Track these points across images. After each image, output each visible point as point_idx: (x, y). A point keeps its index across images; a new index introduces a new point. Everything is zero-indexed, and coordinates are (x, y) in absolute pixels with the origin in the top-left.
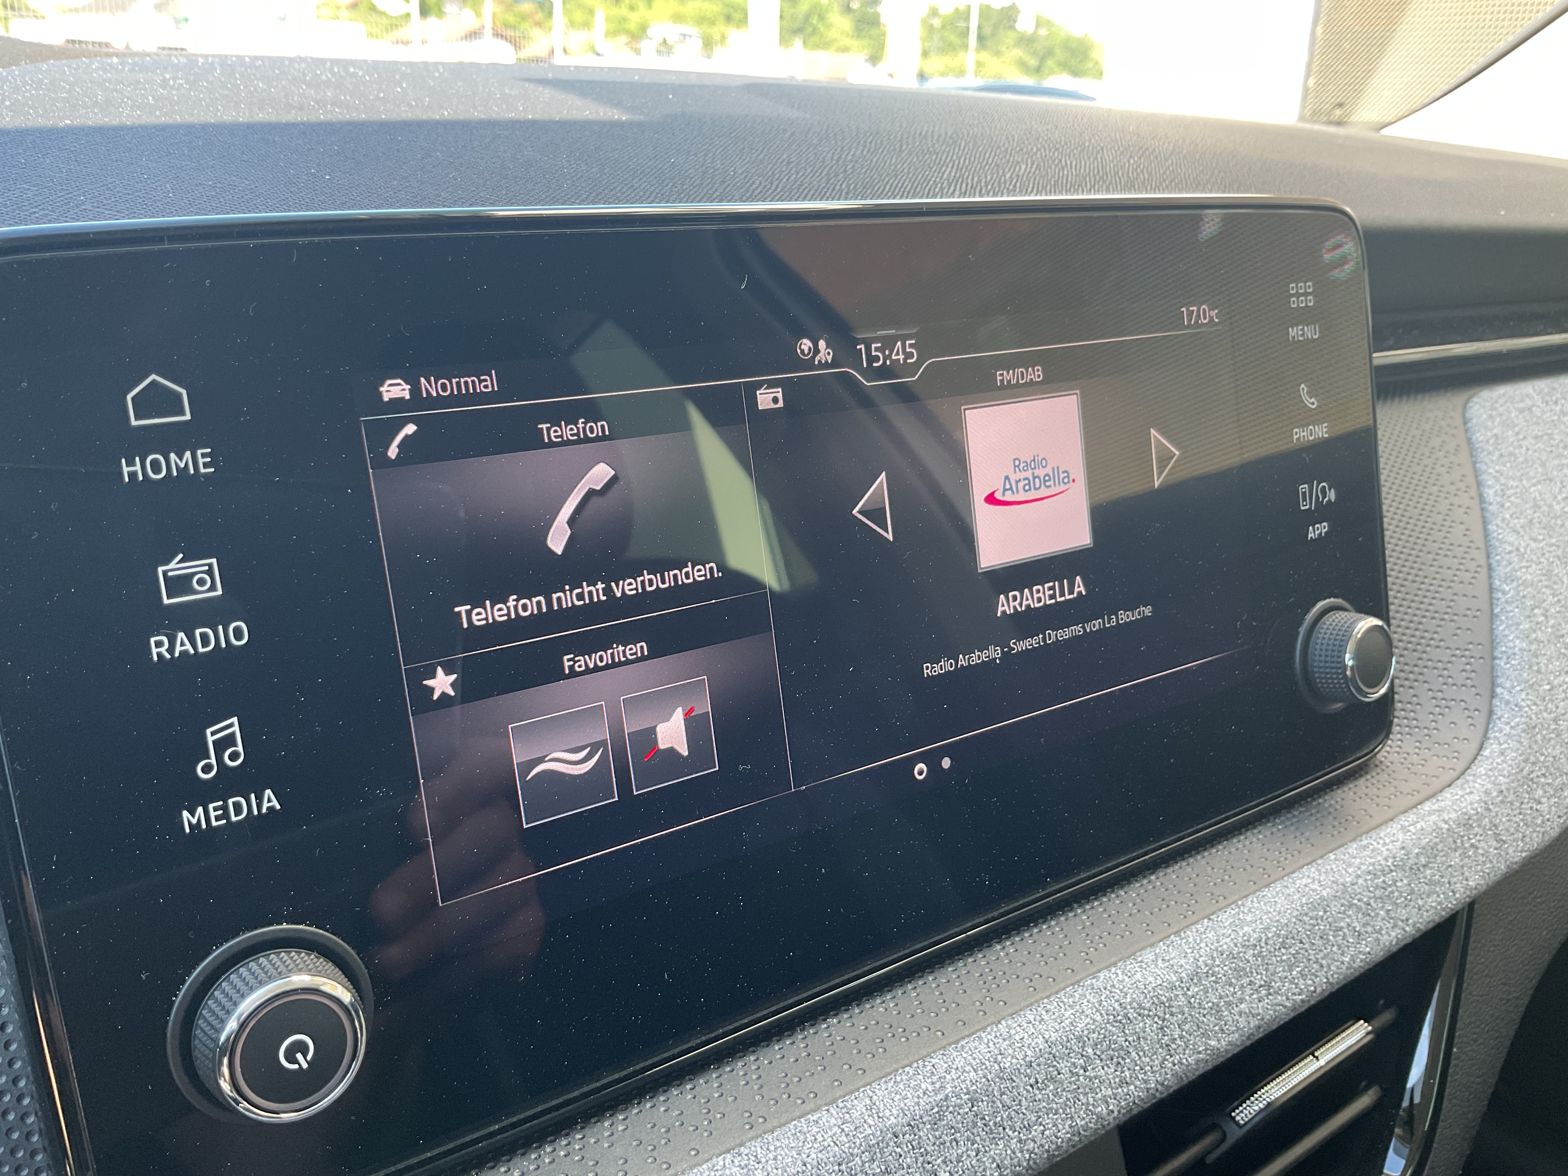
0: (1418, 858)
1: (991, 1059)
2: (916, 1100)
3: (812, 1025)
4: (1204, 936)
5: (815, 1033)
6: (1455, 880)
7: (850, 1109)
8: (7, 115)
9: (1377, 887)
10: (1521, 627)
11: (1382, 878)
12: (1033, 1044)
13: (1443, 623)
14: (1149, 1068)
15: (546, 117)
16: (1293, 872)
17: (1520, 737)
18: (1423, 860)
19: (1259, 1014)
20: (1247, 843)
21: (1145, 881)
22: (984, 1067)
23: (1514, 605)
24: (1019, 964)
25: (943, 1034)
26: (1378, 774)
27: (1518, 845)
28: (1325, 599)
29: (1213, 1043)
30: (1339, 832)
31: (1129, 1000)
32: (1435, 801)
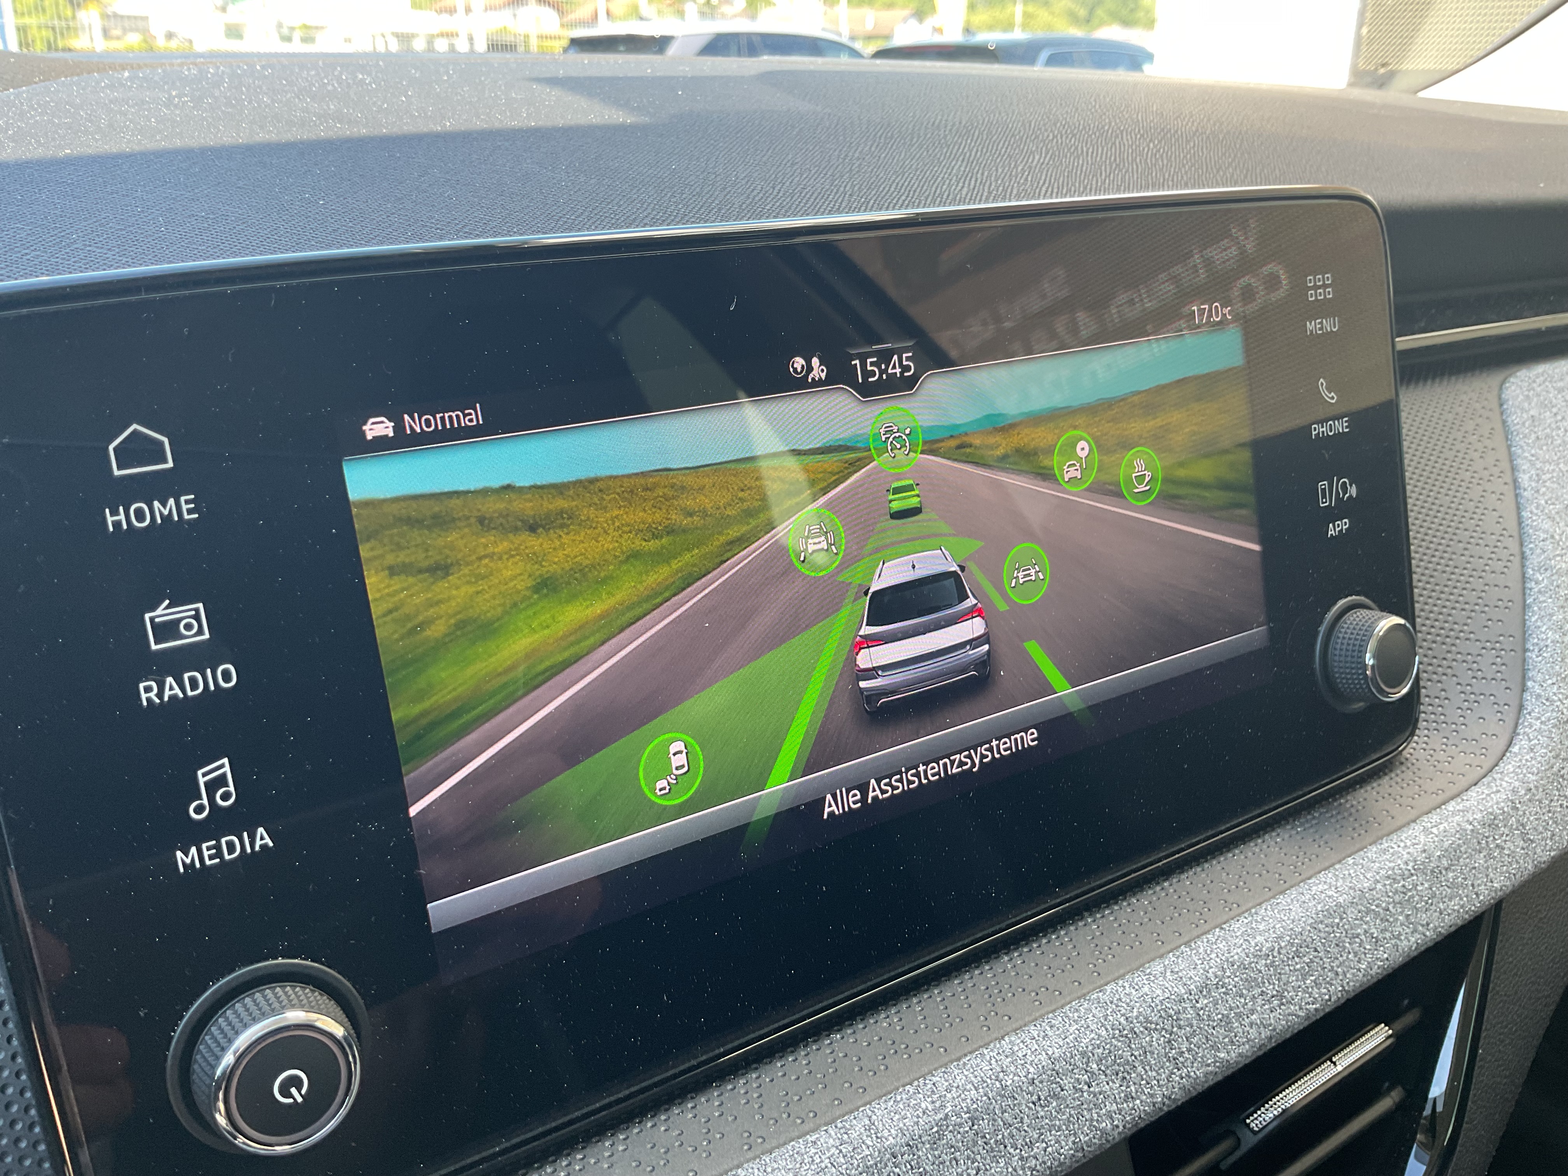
0: (1440, 862)
1: (993, 1077)
2: (916, 1120)
3: (815, 1041)
4: (1215, 947)
5: (818, 1049)
6: (1479, 882)
7: (849, 1130)
8: (8, 146)
9: (1396, 892)
10: (1554, 618)
11: (1402, 883)
12: (1036, 1060)
13: (1473, 614)
14: (1156, 1082)
15: (549, 124)
16: (1309, 879)
17: (1551, 732)
18: (1445, 863)
19: (1270, 1025)
20: (1265, 847)
21: (1158, 888)
22: (985, 1085)
23: (1547, 595)
24: (1026, 977)
25: (946, 1051)
26: (1403, 772)
27: (1546, 844)
28: (1346, 597)
29: (1222, 1055)
30: (1359, 835)
31: (1135, 1014)
32: (1460, 800)
